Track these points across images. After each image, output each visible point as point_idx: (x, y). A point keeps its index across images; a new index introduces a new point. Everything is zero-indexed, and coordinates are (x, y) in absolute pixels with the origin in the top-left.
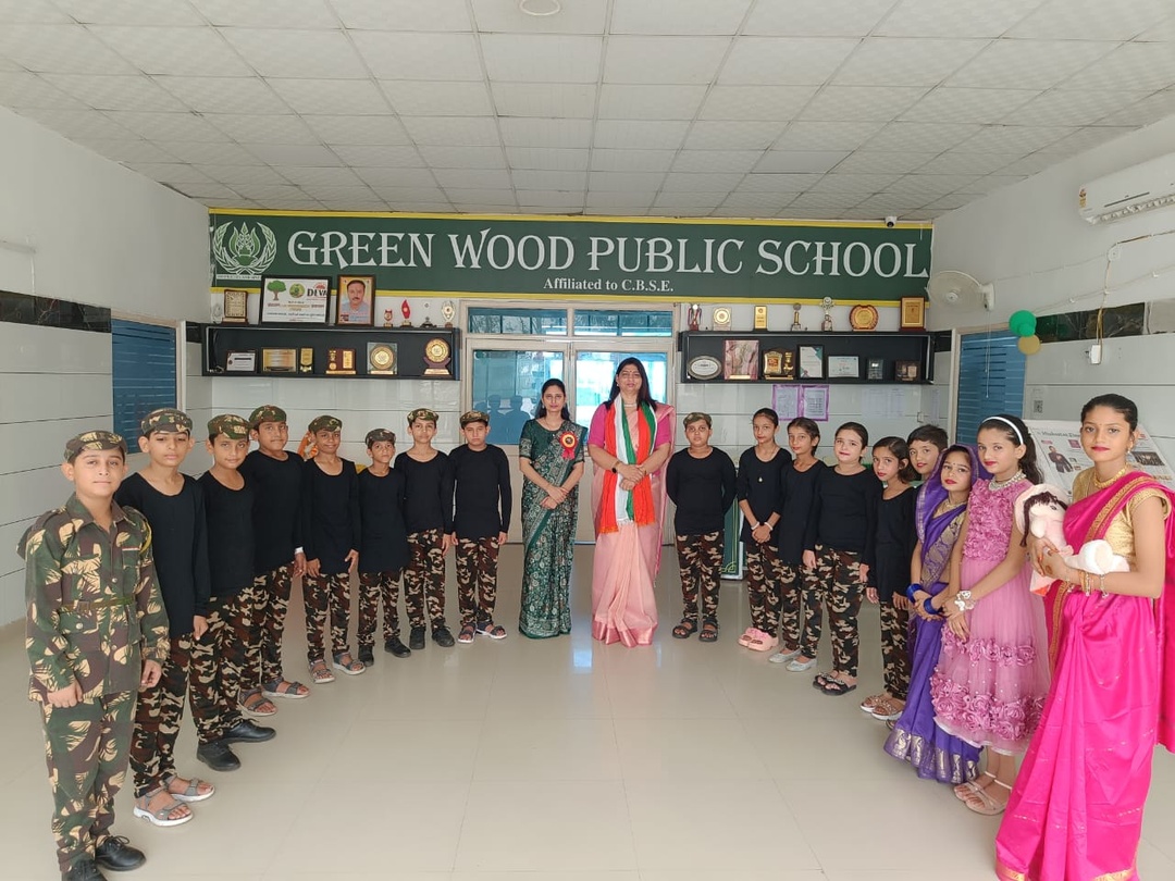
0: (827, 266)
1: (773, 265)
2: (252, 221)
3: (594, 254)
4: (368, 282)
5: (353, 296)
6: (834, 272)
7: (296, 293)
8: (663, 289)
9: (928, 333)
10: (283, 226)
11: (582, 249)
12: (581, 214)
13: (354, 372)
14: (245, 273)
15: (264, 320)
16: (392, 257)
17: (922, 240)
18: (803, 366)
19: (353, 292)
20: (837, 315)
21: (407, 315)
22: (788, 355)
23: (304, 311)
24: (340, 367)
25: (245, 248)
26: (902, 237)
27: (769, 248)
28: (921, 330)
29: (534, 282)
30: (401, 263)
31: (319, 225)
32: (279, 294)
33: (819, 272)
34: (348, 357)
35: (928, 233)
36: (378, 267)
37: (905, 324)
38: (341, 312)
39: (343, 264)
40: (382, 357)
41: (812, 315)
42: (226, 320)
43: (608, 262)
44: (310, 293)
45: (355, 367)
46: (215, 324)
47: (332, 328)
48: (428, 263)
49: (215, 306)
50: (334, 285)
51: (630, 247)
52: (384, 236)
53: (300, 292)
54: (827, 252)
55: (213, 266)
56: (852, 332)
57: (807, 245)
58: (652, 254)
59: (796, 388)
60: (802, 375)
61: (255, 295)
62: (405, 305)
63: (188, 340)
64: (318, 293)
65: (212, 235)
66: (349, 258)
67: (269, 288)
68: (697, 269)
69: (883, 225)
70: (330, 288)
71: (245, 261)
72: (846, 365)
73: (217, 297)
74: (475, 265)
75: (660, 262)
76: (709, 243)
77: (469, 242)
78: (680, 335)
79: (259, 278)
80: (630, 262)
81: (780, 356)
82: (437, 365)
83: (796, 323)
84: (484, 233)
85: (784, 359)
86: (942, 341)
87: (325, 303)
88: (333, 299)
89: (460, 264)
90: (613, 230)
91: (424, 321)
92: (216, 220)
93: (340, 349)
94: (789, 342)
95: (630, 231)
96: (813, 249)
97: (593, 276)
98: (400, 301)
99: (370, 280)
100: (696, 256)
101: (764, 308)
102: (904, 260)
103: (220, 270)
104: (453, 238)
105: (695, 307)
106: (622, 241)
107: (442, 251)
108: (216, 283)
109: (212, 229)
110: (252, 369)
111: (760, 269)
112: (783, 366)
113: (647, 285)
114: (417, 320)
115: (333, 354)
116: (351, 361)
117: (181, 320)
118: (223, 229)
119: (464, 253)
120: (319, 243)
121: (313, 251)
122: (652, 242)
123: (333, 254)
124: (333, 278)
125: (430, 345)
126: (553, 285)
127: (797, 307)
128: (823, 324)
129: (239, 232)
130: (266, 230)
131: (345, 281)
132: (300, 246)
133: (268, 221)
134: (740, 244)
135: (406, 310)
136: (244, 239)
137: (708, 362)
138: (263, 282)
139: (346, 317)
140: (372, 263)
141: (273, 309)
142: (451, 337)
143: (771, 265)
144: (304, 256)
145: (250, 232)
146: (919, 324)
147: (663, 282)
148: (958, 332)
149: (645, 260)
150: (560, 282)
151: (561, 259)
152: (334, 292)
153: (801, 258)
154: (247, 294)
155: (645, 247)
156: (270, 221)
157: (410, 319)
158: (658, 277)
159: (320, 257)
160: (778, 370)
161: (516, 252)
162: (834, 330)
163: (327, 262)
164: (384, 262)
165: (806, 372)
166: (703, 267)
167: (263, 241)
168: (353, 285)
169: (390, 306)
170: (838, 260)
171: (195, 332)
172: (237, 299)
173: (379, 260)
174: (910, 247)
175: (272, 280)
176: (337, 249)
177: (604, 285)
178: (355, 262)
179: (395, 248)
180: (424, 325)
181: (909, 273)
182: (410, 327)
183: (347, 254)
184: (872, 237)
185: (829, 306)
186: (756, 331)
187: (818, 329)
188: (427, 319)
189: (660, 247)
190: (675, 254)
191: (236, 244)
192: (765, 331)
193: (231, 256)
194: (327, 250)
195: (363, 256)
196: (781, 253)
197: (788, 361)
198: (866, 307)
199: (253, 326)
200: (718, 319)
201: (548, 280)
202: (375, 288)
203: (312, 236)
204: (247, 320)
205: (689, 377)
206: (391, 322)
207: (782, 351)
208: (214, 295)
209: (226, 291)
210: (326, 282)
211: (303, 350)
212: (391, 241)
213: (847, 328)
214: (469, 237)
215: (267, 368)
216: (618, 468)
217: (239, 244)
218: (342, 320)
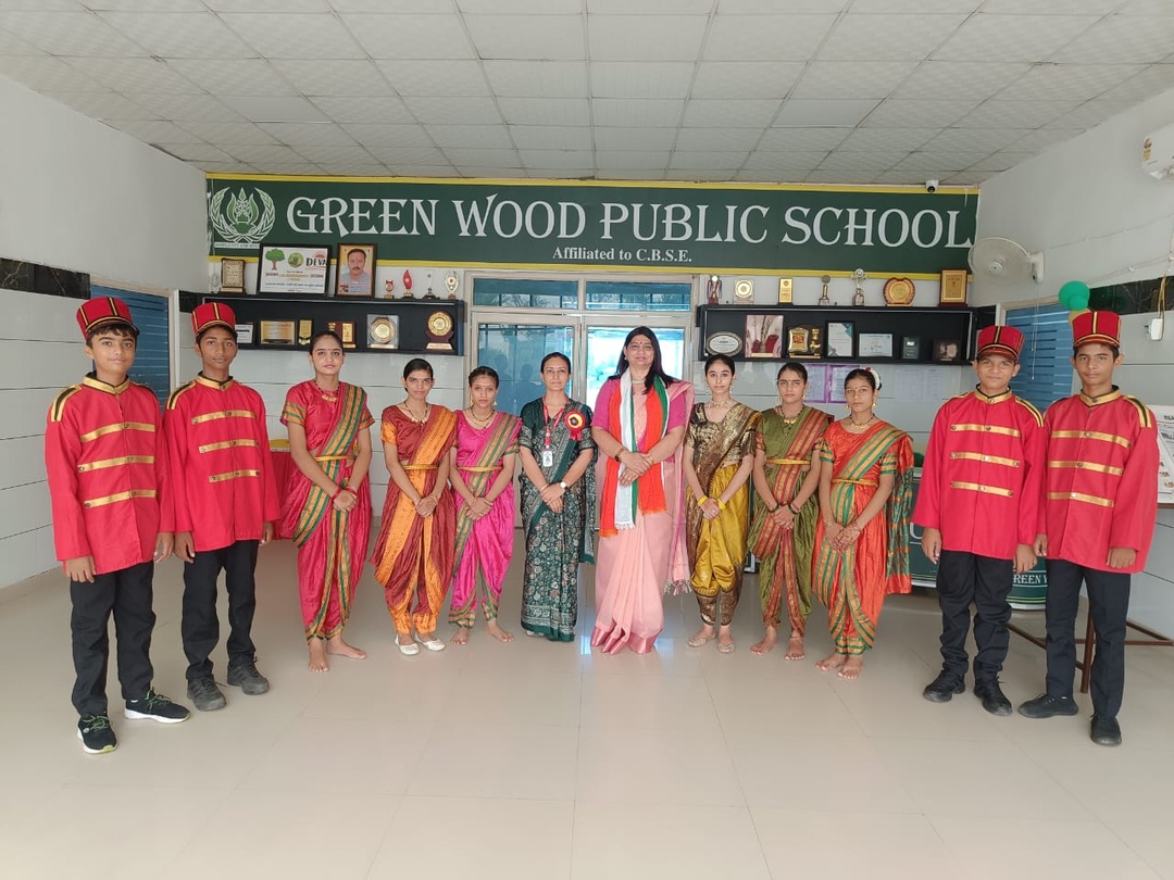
0: (860, 235)
1: (800, 234)
2: (250, 187)
3: (607, 221)
4: (369, 251)
5: (353, 266)
6: (868, 242)
7: (294, 262)
8: (681, 260)
9: (971, 309)
10: (282, 192)
11: (594, 215)
12: (593, 178)
13: (354, 346)
14: (243, 241)
15: (262, 290)
16: (394, 224)
17: (966, 208)
18: (831, 343)
19: (353, 261)
20: (870, 289)
21: (408, 286)
22: (815, 331)
23: (303, 281)
25: (243, 215)
26: (943, 203)
27: (797, 216)
28: (962, 305)
29: (543, 251)
30: (403, 231)
31: (319, 190)
32: (278, 263)
33: (851, 241)
34: (348, 329)
35: (973, 198)
36: (379, 236)
37: (945, 299)
38: (341, 283)
39: (343, 232)
40: (383, 330)
41: (843, 289)
42: (223, 290)
43: (622, 231)
44: (310, 262)
45: (355, 340)
46: (212, 294)
47: (331, 299)
48: (431, 230)
49: (211, 275)
50: (334, 254)
51: (646, 214)
52: (386, 202)
53: (299, 261)
54: (861, 219)
55: (210, 234)
56: (886, 308)
57: (838, 213)
58: (669, 222)
59: (823, 369)
60: (829, 354)
61: (253, 264)
62: (407, 275)
63: (181, 310)
64: (317, 263)
65: (209, 202)
66: (349, 226)
67: (268, 258)
68: (717, 238)
69: (923, 190)
70: (330, 256)
71: (243, 228)
72: (877, 344)
73: (214, 266)
74: (481, 233)
75: (678, 230)
76: (731, 209)
77: (474, 208)
78: (699, 310)
79: (257, 246)
80: (645, 231)
81: (807, 332)
82: (440, 339)
83: (824, 297)
84: (491, 199)
85: (811, 335)
86: (985, 317)
87: (324, 273)
88: (333, 268)
89: (465, 232)
90: (628, 196)
91: (426, 292)
92: (214, 186)
93: (340, 321)
94: (816, 318)
95: (647, 196)
96: (845, 216)
97: (605, 246)
98: (403, 270)
99: (371, 249)
100: (716, 223)
101: (790, 281)
102: (946, 229)
103: (217, 237)
104: (458, 204)
105: (715, 279)
106: (637, 207)
107: (447, 220)
108: (215, 252)
109: (209, 195)
110: (250, 342)
111: (786, 238)
112: (809, 343)
113: (663, 255)
114: (419, 292)
116: (351, 334)
117: (175, 289)
118: (220, 195)
119: (471, 221)
120: (319, 210)
121: (312, 218)
122: (669, 209)
123: (333, 222)
124: (333, 246)
125: (432, 318)
126: (563, 256)
127: (826, 280)
128: (854, 298)
129: (237, 198)
130: (265, 196)
131: (345, 250)
132: (299, 212)
133: (266, 186)
134: (764, 211)
135: (407, 280)
136: (242, 205)
137: (727, 338)
138: (261, 250)
140: (373, 231)
141: (271, 279)
142: (455, 310)
143: (798, 234)
144: (303, 223)
145: (248, 199)
146: (960, 299)
147: (681, 252)
148: (1002, 307)
149: (662, 227)
150: (571, 252)
151: (572, 227)
152: (334, 261)
153: (832, 226)
154: (244, 263)
155: (662, 214)
156: (270, 187)
157: (412, 291)
158: (676, 246)
159: (319, 224)
160: (803, 347)
161: (524, 219)
162: (865, 305)
163: (327, 230)
164: (386, 231)
165: (834, 350)
166: (724, 236)
167: (262, 208)
168: (354, 254)
169: (393, 277)
170: (869, 228)
171: (189, 301)
172: (234, 269)
173: (380, 228)
174: (953, 215)
175: (271, 249)
176: (337, 216)
177: (617, 255)
178: (356, 230)
179: (397, 215)
180: (426, 296)
181: (951, 244)
182: (411, 298)
183: (348, 222)
184: (911, 203)
185: (860, 279)
186: (780, 305)
187: (849, 303)
188: (430, 289)
189: (678, 214)
190: (694, 222)
191: (234, 210)
192: (790, 305)
193: (229, 223)
194: (326, 217)
195: (364, 224)
196: (809, 221)
197: (815, 338)
198: (902, 280)
199: (250, 296)
200: (739, 292)
201: (558, 250)
202: (376, 258)
203: (312, 202)
204: (244, 290)
205: (706, 355)
206: (392, 293)
207: (809, 327)
208: (211, 265)
209: (222, 260)
210: (325, 251)
211: (302, 322)
212: (394, 208)
213: (881, 303)
214: (474, 202)
215: (266, 340)
216: (622, 456)
217: (237, 210)
218: (341, 291)
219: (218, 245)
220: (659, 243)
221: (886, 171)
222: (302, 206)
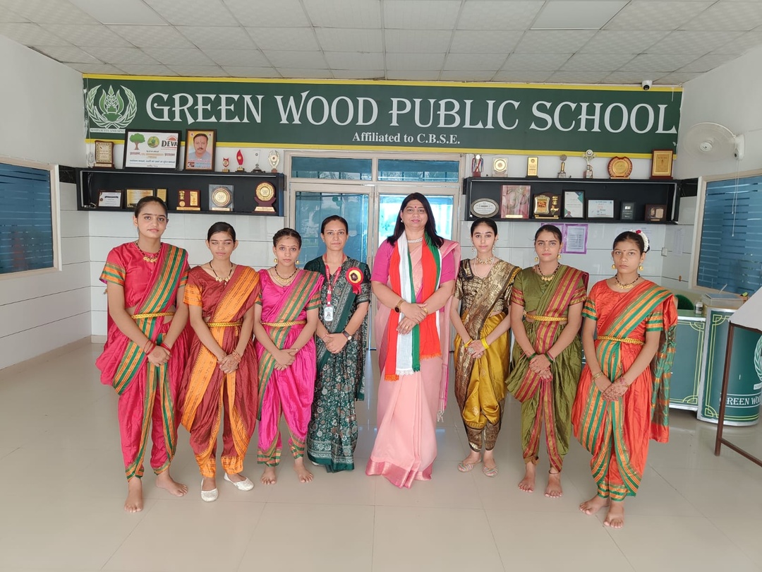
0: (590, 123)
1: (544, 123)
2: (117, 85)
3: (395, 112)
4: (210, 135)
5: (198, 146)
6: (596, 129)
7: (152, 144)
8: (451, 142)
9: (676, 181)
10: (142, 89)
11: (385, 107)
12: (383, 79)
13: (199, 209)
14: (112, 127)
15: (127, 165)
16: (230, 115)
17: (673, 102)
18: (566, 207)
19: (197, 143)
20: (597, 165)
21: (241, 162)
22: (555, 198)
23: (159, 158)
24: (188, 204)
25: (112, 107)
26: (655, 98)
27: (541, 108)
28: (669, 178)
29: (344, 135)
30: (236, 120)
31: (171, 87)
32: (139, 145)
33: (583, 128)
34: (194, 196)
35: (679, 95)
36: (218, 124)
37: (655, 173)
38: (189, 160)
39: (190, 120)
40: (220, 197)
41: (576, 165)
42: (97, 165)
43: (406, 120)
44: (164, 144)
45: (200, 205)
46: (89, 169)
47: (181, 172)
48: (258, 119)
49: (87, 154)
50: (183, 138)
51: (425, 108)
52: (223, 97)
53: (156, 143)
54: (591, 111)
55: (87, 122)
56: (609, 180)
57: (573, 106)
58: (442, 113)
60: (566, 215)
61: (120, 145)
62: (239, 154)
63: (60, 181)
64: (170, 144)
65: (85, 96)
66: (195, 115)
67: (132, 141)
68: (480, 126)
69: (639, 89)
70: (180, 140)
71: (112, 117)
72: (603, 208)
73: (90, 147)
74: (297, 121)
75: (450, 119)
76: (491, 103)
77: (292, 102)
78: (465, 181)
79: (123, 131)
80: (424, 119)
81: (548, 199)
82: (265, 204)
83: (562, 172)
84: (304, 95)
85: (551, 201)
86: (689, 187)
87: (175, 152)
88: (183, 149)
89: (284, 121)
90: (410, 92)
91: (254, 168)
92: (89, 84)
93: (188, 190)
94: (557, 187)
95: (426, 93)
96: (579, 109)
97: (393, 131)
98: (236, 150)
99: (212, 133)
100: (479, 114)
101: (536, 159)
102: (657, 118)
103: (92, 124)
104: (279, 98)
105: (478, 157)
106: (418, 101)
107: (270, 110)
108: (90, 136)
109: (85, 91)
110: (119, 205)
111: (533, 126)
112: (550, 207)
113: (438, 138)
114: (249, 167)
115: (182, 193)
116: (196, 200)
117: (55, 164)
118: (94, 91)
119: (288, 112)
120: (171, 103)
121: (166, 109)
122: (442, 103)
123: (182, 112)
124: (182, 132)
125: (259, 187)
126: (360, 138)
127: (563, 158)
128: (585, 173)
129: (107, 94)
130: (128, 92)
131: (192, 134)
132: (155, 105)
133: (130, 84)
135: (240, 158)
136: (111, 99)
137: (487, 203)
138: (126, 135)
139: (192, 164)
140: (213, 119)
141: (133, 157)
142: (277, 181)
143: (542, 122)
144: (159, 113)
145: (115, 94)
146: (667, 173)
147: (452, 136)
148: (703, 180)
149: (437, 117)
150: (366, 136)
151: (368, 115)
152: (183, 143)
153: (568, 116)
154: (113, 145)
155: (437, 107)
156: (133, 85)
157: (243, 166)
158: (447, 132)
159: (172, 114)
160: (546, 210)
161: (330, 111)
162: (594, 178)
163: (177, 119)
164: (223, 119)
165: (569, 213)
166: (485, 124)
167: (126, 101)
169: (228, 155)
170: (596, 118)
171: (68, 174)
172: (105, 149)
173: (219, 117)
174: (662, 107)
175: (134, 133)
176: (185, 108)
177: (402, 138)
178: (200, 119)
179: (232, 107)
180: (254, 170)
181: (660, 130)
182: (243, 172)
183: (194, 112)
184: (630, 99)
185: (590, 158)
186: (528, 178)
187: (580, 176)
188: (257, 165)
189: (449, 107)
190: (462, 113)
191: (105, 103)
192: (535, 178)
193: (101, 113)
194: (177, 109)
195: (207, 114)
196: (551, 114)
197: (555, 203)
198: (622, 158)
199: (120, 170)
200: (497, 167)
201: (356, 134)
202: (216, 140)
203: (165, 97)
204: (113, 165)
205: (471, 216)
206: (228, 168)
207: (549, 194)
208: (88, 146)
209: (96, 142)
210: (176, 135)
211: (158, 190)
212: (229, 101)
213: (603, 175)
214: (292, 98)
215: (131, 204)
216: (401, 307)
217: (107, 103)
218: (189, 167)
219: (93, 130)
220: (435, 129)
221: (613, 72)
222: (157, 100)
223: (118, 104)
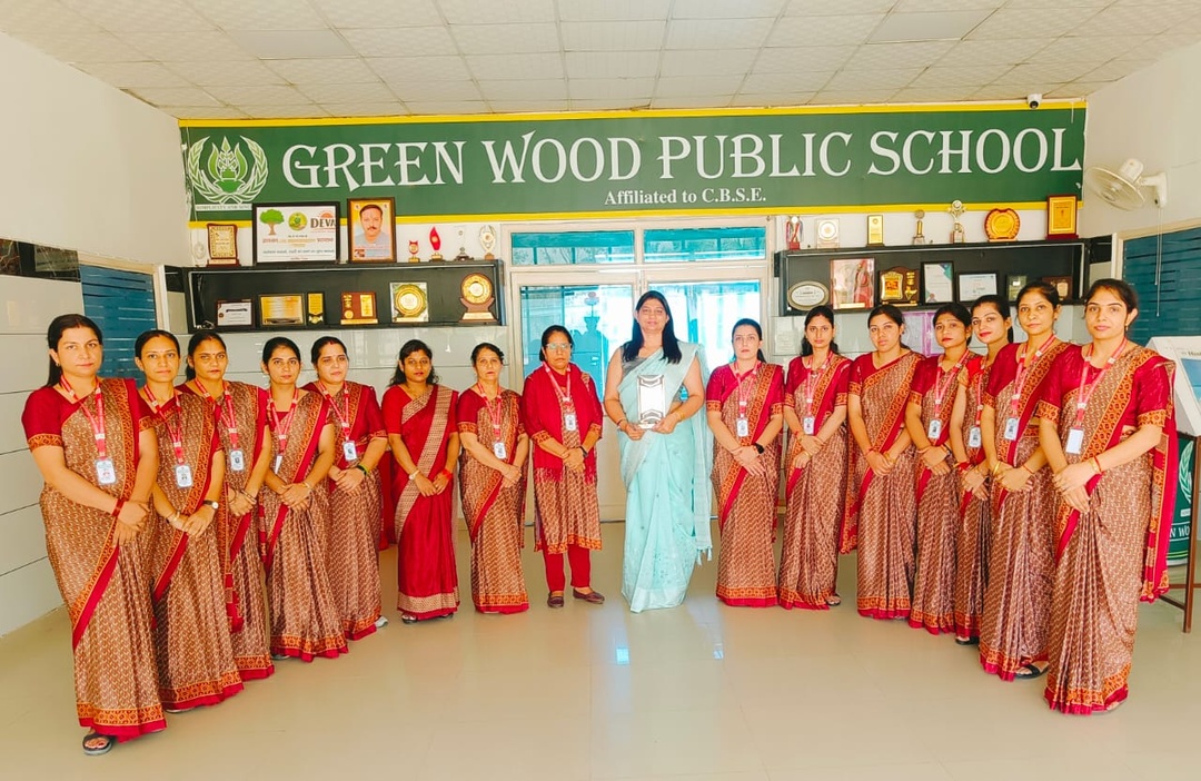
0: (955, 161)
1: (887, 163)
2: (235, 135)
3: (666, 157)
4: (386, 206)
5: (368, 224)
6: (965, 169)
7: (296, 224)
8: (753, 199)
9: (1083, 240)
10: (276, 140)
11: (651, 151)
12: (647, 107)
13: (375, 321)
14: (231, 201)
15: (259, 260)
16: (414, 173)
17: (1073, 122)
18: (928, 288)
19: (367, 220)
20: (968, 223)
21: (436, 246)
22: (910, 275)
23: (308, 246)
24: (357, 315)
25: (228, 170)
26: (1046, 119)
27: (883, 142)
28: (1073, 237)
29: (592, 197)
30: (425, 181)
31: (320, 135)
32: (276, 226)
33: (945, 169)
34: (367, 302)
35: (1081, 113)
36: (397, 188)
37: (1053, 231)
38: (355, 246)
39: (353, 185)
40: (410, 301)
41: (940, 224)
42: (212, 262)
43: (684, 168)
44: (314, 223)
45: (376, 314)
46: (198, 268)
47: (343, 266)
48: (459, 178)
49: (198, 248)
50: (343, 212)
51: (711, 147)
52: (402, 147)
53: (302, 222)
54: (956, 143)
55: (190, 195)
56: (989, 244)
57: (930, 136)
58: (738, 155)
59: (921, 317)
60: (927, 301)
61: (245, 230)
62: (434, 233)
63: (168, 290)
64: (324, 224)
65: (185, 155)
66: (359, 177)
67: (264, 221)
68: (794, 172)
69: (1023, 106)
70: (338, 216)
71: (229, 187)
72: (978, 285)
73: (199, 233)
74: (518, 178)
75: (749, 165)
76: (809, 138)
77: (508, 149)
78: (777, 257)
80: (711, 166)
81: (901, 277)
82: (478, 307)
83: (919, 235)
84: (527, 138)
85: (905, 280)
86: (1100, 249)
87: (333, 235)
88: (344, 229)
89: (499, 179)
90: (688, 126)
91: (458, 253)
92: (189, 135)
93: (356, 292)
94: (911, 259)
95: (711, 126)
96: (938, 140)
97: (666, 187)
98: (427, 229)
99: (388, 204)
100: (792, 155)
101: (879, 218)
102: (1051, 151)
103: (198, 199)
104: (489, 145)
105: (795, 220)
106: (700, 140)
107: (476, 164)
108: (197, 217)
109: (185, 147)
110: (249, 322)
111: (873, 169)
112: (904, 289)
113: (733, 195)
114: (449, 253)
115: (348, 298)
116: (371, 308)
117: (159, 264)
118: (199, 146)
119: (504, 164)
120: (321, 159)
121: (314, 169)
122: (737, 140)
123: (339, 173)
124: (342, 203)
125: (467, 283)
126: (617, 201)
127: (920, 215)
128: (952, 235)
129: (220, 150)
130: (253, 146)
131: (356, 207)
132: (297, 164)
133: (255, 133)
134: (847, 138)
135: (435, 240)
136: (226, 158)
137: (812, 288)
138: (254, 212)
139: (360, 251)
140: (389, 182)
141: (270, 246)
142: (493, 271)
143: (885, 163)
144: (303, 176)
145: (233, 150)
146: (1070, 230)
147: (753, 190)
148: (1118, 238)
149: (730, 163)
150: (625, 196)
151: (625, 164)
152: (344, 221)
153: (924, 152)
154: (236, 228)
155: (730, 147)
156: (262, 135)
157: (441, 251)
158: (746, 184)
159: (323, 177)
160: (898, 294)
161: (569, 160)
162: (967, 241)
163: (332, 183)
165: (932, 296)
166: (802, 169)
167: (250, 160)
168: (367, 211)
169: (413, 237)
170: (968, 153)
171: (176, 278)
172: (223, 235)
173: (397, 178)
174: (1059, 132)
175: (265, 209)
176: (344, 166)
177: (679, 197)
178: (368, 182)
179: (417, 162)
180: (459, 258)
181: (1057, 167)
182: (441, 261)
183: (357, 172)
184: (1010, 121)
185: (958, 213)
186: (870, 247)
187: (946, 241)
188: (462, 249)
189: (748, 146)
190: (766, 154)
191: (217, 165)
192: (881, 246)
193: (212, 180)
194: (331, 168)
195: (378, 174)
196: (898, 148)
197: (911, 282)
198: (1005, 211)
199: (247, 268)
200: (823, 234)
201: (610, 194)
202: (394, 214)
203: (312, 150)
204: (238, 261)
205: (789, 309)
206: (417, 256)
207: (903, 270)
208: (194, 231)
209: (209, 225)
210: (332, 210)
211: (310, 295)
212: (411, 154)
213: (981, 238)
214: (508, 143)
215: (268, 320)
217: (221, 165)
218: (356, 257)
219: (200, 208)
220: (728, 181)
221: (984, 86)
222: (300, 156)
223: (238, 164)
